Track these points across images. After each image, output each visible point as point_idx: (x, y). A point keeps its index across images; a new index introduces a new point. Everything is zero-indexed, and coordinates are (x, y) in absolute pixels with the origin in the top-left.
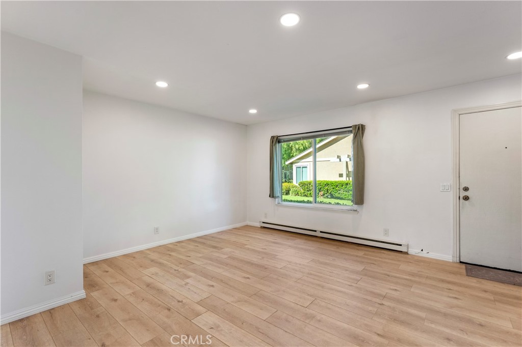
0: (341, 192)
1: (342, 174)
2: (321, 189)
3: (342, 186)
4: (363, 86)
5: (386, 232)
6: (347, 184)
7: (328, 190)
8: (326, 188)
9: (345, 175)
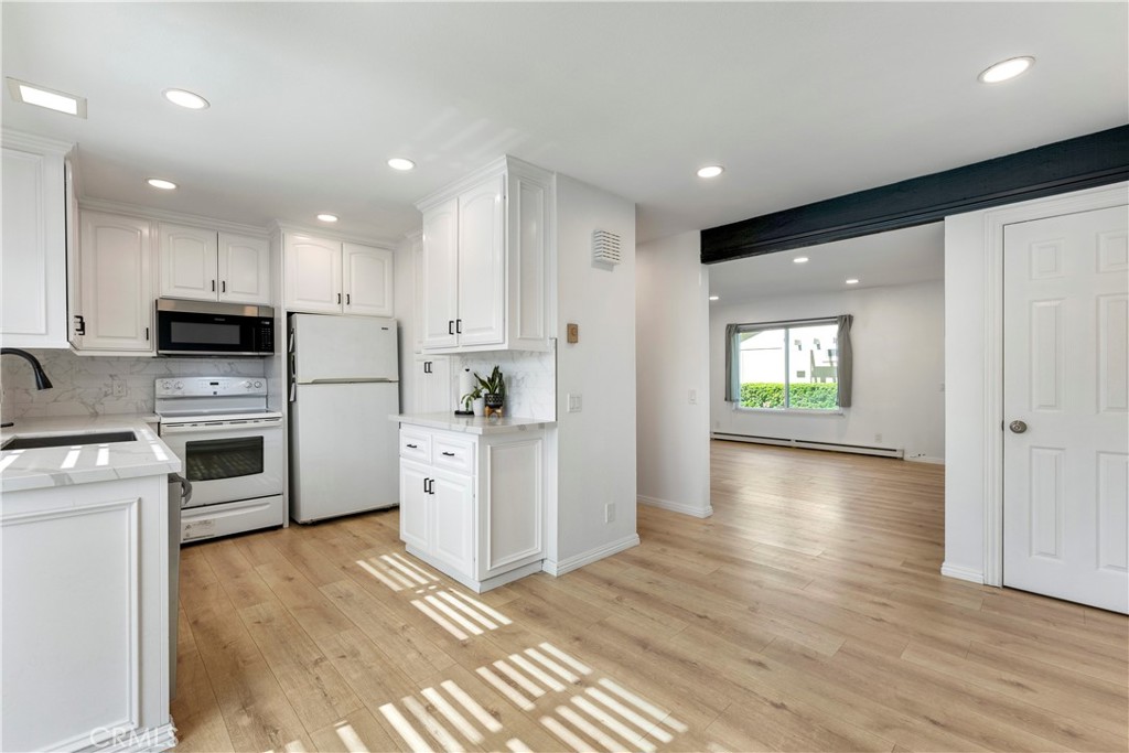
0: (804, 402)
1: (804, 372)
2: (766, 397)
3: (805, 392)
4: (850, 282)
5: (878, 438)
6: (813, 389)
7: (779, 399)
8: (776, 395)
9: (808, 374)
